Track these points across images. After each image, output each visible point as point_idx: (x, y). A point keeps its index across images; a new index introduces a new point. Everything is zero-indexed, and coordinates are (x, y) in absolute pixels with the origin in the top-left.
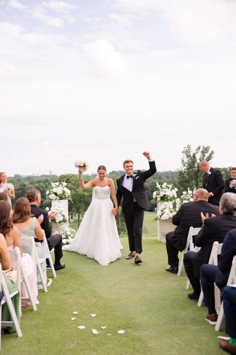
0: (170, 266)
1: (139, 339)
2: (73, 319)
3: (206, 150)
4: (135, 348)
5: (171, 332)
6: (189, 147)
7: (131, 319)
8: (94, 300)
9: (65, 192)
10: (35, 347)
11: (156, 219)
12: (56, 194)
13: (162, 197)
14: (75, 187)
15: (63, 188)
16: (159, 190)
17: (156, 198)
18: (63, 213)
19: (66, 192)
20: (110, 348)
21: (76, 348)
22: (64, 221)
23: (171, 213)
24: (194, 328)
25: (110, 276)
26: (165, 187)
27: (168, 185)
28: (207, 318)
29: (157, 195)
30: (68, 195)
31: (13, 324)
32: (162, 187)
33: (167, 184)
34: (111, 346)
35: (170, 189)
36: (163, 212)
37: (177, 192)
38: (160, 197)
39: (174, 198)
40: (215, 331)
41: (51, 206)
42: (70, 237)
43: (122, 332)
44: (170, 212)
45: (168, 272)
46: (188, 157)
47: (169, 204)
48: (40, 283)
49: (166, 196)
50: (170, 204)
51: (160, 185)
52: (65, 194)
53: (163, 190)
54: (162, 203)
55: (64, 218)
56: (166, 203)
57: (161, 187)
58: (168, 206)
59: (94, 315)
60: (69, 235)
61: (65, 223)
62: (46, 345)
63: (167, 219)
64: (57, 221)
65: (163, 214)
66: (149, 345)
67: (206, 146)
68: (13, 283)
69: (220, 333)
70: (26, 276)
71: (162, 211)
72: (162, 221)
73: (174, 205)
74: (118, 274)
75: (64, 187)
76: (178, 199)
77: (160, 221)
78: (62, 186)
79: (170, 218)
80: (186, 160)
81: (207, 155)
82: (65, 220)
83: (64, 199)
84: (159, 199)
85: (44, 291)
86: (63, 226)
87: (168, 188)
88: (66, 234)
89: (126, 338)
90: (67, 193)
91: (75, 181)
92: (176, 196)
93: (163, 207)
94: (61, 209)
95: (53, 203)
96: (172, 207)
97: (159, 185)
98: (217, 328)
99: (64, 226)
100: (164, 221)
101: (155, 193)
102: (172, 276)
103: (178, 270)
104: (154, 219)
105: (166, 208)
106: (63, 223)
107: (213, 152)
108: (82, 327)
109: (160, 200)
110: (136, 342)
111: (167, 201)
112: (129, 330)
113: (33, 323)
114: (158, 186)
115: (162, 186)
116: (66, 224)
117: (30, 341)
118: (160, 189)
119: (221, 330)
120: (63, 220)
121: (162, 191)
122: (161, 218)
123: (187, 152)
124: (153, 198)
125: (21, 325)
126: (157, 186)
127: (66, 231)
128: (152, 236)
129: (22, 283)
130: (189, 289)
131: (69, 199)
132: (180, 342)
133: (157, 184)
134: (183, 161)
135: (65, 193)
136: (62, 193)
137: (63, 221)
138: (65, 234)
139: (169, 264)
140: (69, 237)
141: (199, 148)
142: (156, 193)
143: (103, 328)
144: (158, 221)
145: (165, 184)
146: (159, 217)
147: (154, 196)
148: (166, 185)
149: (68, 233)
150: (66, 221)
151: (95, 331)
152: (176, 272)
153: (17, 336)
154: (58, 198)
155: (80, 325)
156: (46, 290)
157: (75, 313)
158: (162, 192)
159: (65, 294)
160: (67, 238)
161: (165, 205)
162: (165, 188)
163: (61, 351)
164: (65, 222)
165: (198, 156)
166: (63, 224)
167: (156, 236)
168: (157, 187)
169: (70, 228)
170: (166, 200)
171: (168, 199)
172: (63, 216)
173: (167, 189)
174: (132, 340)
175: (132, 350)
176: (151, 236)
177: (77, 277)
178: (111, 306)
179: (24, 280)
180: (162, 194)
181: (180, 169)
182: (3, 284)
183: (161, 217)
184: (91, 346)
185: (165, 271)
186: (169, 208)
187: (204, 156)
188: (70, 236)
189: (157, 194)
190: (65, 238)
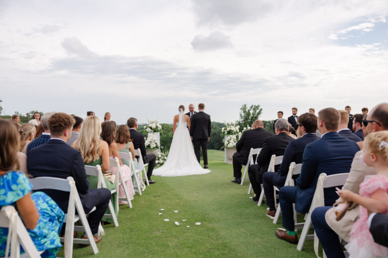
1: (213, 230)
2: (160, 214)
3: (257, 107)
4: (209, 236)
5: (238, 225)
6: (245, 105)
7: (206, 214)
8: (177, 201)
10: (128, 235)
12: (151, 128)
13: (228, 131)
14: (167, 132)
15: (157, 124)
17: (224, 132)
18: (156, 142)
20: (189, 236)
21: (161, 236)
22: (157, 147)
24: (256, 221)
28: (268, 214)
31: (111, 216)
34: (190, 234)
37: (239, 129)
39: (237, 132)
40: (273, 224)
41: (147, 137)
43: (198, 224)
44: (234, 142)
45: (233, 182)
46: (244, 112)
48: (136, 188)
50: (234, 137)
53: (229, 126)
54: (228, 136)
56: (231, 136)
58: (232, 138)
59: (176, 212)
62: (137, 233)
63: (232, 147)
64: (152, 147)
65: (229, 143)
66: (220, 234)
67: (257, 105)
68: (112, 184)
69: (277, 225)
70: (124, 181)
71: (228, 141)
73: (237, 137)
76: (240, 133)
77: (226, 148)
80: (243, 114)
81: (258, 111)
84: (226, 133)
85: (139, 195)
89: (202, 229)
91: (166, 128)
92: (238, 131)
93: (229, 138)
94: (155, 138)
95: (149, 135)
96: (235, 138)
98: (275, 222)
99: (156, 151)
100: (229, 148)
101: (223, 129)
102: (236, 185)
103: (240, 181)
106: (156, 149)
107: (261, 110)
108: (167, 220)
110: (210, 231)
112: (204, 222)
113: (128, 216)
116: (158, 150)
117: (124, 230)
118: (227, 126)
119: (278, 223)
123: (244, 108)
124: (221, 132)
125: (118, 217)
129: (120, 186)
130: (250, 194)
132: (245, 232)
134: (241, 115)
139: (234, 176)
141: (252, 107)
143: (184, 221)
147: (223, 131)
149: (160, 156)
151: (177, 223)
152: (240, 183)
153: (114, 226)
154: (152, 131)
155: (165, 218)
156: (141, 194)
157: (161, 210)
159: (155, 197)
160: (159, 160)
163: (149, 238)
165: (251, 112)
168: (224, 124)
169: (161, 153)
170: (231, 134)
171: (233, 133)
172: (156, 144)
173: (232, 126)
174: (207, 230)
175: (206, 238)
178: (190, 206)
179: (122, 184)
180: (228, 129)
181: (239, 120)
182: (103, 183)
184: (174, 234)
187: (256, 112)
188: (161, 158)
189: (225, 129)
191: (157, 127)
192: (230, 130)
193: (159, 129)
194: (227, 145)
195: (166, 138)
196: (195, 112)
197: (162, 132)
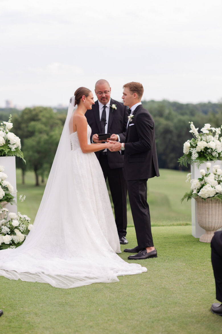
0: (220, 303)
9: (9, 141)
11: (189, 196)
13: (201, 151)
14: (47, 129)
15: (7, 133)
16: (195, 138)
17: (190, 154)
18: (5, 183)
19: (11, 142)
23: (219, 183)
25: (91, 324)
26: (208, 132)
27: (214, 129)
29: (192, 149)
30: (15, 146)
32: (202, 132)
33: (211, 127)
35: (217, 136)
36: (203, 182)
38: (198, 152)
42: (19, 231)
44: (216, 182)
45: (215, 315)
47: (215, 166)
49: (209, 151)
51: (198, 129)
52: (10, 146)
53: (204, 138)
54: (202, 164)
55: (7, 192)
56: (209, 164)
57: (199, 131)
58: (212, 171)
60: (16, 228)
61: (9, 203)
63: (212, 196)
65: (202, 186)
71: (201, 180)
72: (201, 200)
74: (108, 320)
75: (8, 131)
77: (196, 199)
78: (5, 129)
79: (217, 193)
82: (9, 197)
83: (9, 156)
84: (195, 156)
86: (4, 209)
87: (214, 134)
88: (11, 225)
90: (14, 144)
93: (203, 171)
97: (196, 128)
99: (6, 210)
100: (205, 199)
101: (187, 144)
104: (185, 196)
105: (209, 174)
106: (5, 202)
109: (197, 158)
111: (211, 160)
114: (194, 130)
115: (201, 130)
116: (11, 204)
118: (197, 137)
120: (6, 198)
121: (201, 140)
122: (199, 194)
124: (182, 154)
126: (191, 129)
127: (12, 220)
128: (180, 225)
131: (18, 155)
133: (192, 126)
135: (9, 144)
136: (4, 142)
137: (6, 200)
138: (9, 226)
140: (16, 231)
142: (189, 145)
144: (193, 200)
145: (207, 126)
146: (195, 192)
147: (186, 151)
148: (210, 129)
149: (15, 223)
150: (11, 198)
158: (202, 142)
161: (208, 169)
162: (207, 134)
164: (8, 201)
166: (5, 204)
167: (187, 224)
168: (191, 131)
169: (19, 213)
170: (208, 158)
171: (213, 157)
172: (6, 188)
173: (211, 137)
176: (178, 225)
177: (20, 328)
180: (201, 145)
183: (198, 192)
185: (210, 313)
186: (215, 174)
188: (19, 229)
189: (192, 147)
190: (8, 234)
191: (8, 142)
192: (206, 149)
193: (13, 149)
194: (199, 190)
195: (46, 142)
196: (113, 102)
197: (21, 155)
